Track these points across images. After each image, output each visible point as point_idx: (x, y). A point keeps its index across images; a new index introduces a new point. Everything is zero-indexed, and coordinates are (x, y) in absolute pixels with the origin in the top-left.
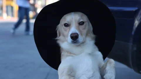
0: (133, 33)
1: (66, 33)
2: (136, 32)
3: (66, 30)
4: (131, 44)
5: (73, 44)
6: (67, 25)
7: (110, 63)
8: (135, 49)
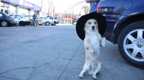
0: (114, 30)
1: (89, 26)
2: (115, 30)
3: (89, 25)
4: (112, 34)
5: (92, 30)
6: (90, 23)
7: (104, 39)
8: (114, 35)
